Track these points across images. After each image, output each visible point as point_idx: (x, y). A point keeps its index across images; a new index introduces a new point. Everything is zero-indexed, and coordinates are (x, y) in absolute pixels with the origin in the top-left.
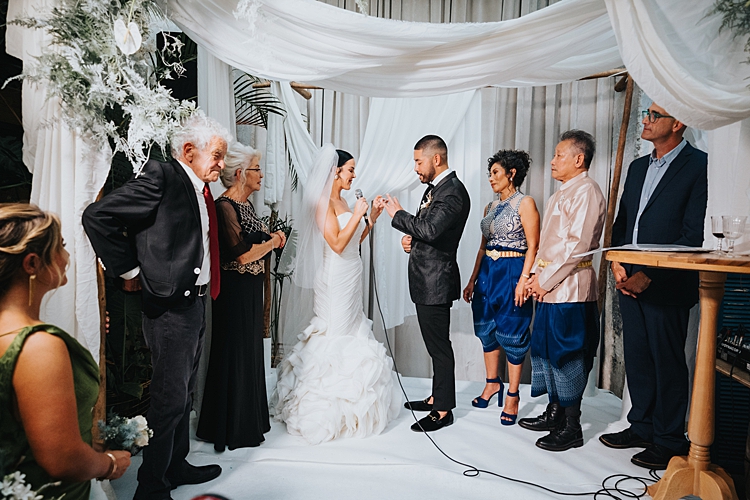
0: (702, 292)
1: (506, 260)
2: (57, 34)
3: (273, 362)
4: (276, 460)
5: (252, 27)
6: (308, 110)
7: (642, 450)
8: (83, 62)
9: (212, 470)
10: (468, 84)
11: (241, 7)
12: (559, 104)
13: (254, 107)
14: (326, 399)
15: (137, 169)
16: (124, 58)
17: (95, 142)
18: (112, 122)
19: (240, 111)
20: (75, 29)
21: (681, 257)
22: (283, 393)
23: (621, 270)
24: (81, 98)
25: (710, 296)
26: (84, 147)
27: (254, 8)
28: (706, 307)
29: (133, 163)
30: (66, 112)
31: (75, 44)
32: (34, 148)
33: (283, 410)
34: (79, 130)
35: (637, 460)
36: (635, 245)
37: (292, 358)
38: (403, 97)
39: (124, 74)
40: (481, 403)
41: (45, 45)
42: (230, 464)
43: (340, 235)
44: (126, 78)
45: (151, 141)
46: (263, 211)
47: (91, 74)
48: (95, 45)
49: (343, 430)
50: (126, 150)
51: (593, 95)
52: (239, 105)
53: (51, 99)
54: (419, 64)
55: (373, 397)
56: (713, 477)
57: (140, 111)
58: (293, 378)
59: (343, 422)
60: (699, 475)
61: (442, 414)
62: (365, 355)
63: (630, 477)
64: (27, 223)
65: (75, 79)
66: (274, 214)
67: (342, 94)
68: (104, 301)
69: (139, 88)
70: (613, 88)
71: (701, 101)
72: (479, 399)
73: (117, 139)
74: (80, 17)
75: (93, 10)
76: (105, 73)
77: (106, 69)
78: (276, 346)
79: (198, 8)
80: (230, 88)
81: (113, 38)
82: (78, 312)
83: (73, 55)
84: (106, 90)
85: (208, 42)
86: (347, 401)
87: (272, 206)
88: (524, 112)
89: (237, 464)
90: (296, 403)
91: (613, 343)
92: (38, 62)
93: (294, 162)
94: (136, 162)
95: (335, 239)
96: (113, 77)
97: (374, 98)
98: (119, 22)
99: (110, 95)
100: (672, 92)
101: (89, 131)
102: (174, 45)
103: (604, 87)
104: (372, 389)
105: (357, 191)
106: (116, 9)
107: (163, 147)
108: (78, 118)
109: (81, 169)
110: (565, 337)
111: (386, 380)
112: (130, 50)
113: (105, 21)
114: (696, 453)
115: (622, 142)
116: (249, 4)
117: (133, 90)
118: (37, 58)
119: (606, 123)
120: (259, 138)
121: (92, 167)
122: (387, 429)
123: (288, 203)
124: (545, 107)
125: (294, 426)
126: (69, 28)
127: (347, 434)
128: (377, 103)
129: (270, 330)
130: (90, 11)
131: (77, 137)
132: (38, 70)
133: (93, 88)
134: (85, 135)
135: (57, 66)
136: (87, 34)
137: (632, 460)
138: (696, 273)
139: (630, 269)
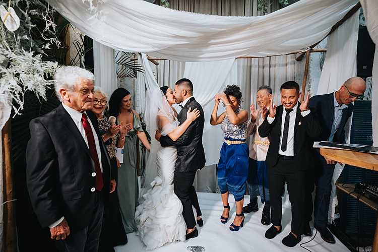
1: (234, 146)
6: (157, 71)
12: (270, 67)
13: (131, 69)
38: (200, 61)
51: (285, 62)
52: (124, 68)
54: (210, 42)
67: (173, 62)
70: (295, 59)
88: (255, 70)
103: (290, 59)
115: (304, 84)
119: (292, 75)
124: (264, 68)
128: (188, 65)
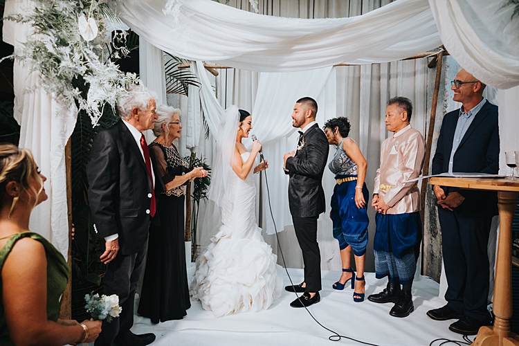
0: (500, 206)
2: (38, 27)
3: (192, 258)
4: (194, 329)
5: (176, 20)
6: (216, 84)
7: (456, 320)
8: (56, 46)
9: (148, 338)
10: (328, 62)
11: (169, 5)
12: (389, 78)
13: (179, 82)
14: (230, 283)
15: (95, 121)
16: (86, 43)
17: (65, 103)
18: (77, 88)
19: (169, 84)
20: (50, 22)
21: (486, 181)
22: (200, 279)
23: (441, 191)
24: (55, 72)
25: (506, 210)
26: (58, 107)
27: (177, 7)
28: (504, 217)
29: (91, 117)
30: (44, 82)
31: (50, 33)
32: (22, 108)
33: (199, 291)
34: (54, 94)
35: (453, 328)
36: (450, 173)
37: (206, 254)
38: (282, 72)
39: (85, 55)
40: (338, 286)
41: (30, 34)
42: (161, 333)
43: (244, 167)
44: (87, 58)
45: (104, 101)
46: (185, 153)
47: (61, 54)
48: (64, 33)
49: (242, 306)
50: (87, 109)
51: (413, 71)
52: (169, 80)
53: (33, 73)
54: (293, 48)
55: (263, 283)
56: (513, 342)
57: (96, 80)
58: (207, 268)
59: (241, 300)
60: (502, 340)
61: (312, 295)
62: (258, 253)
63: (449, 341)
64: (4, 159)
65: (50, 58)
66: (193, 155)
67: (240, 70)
68: (71, 216)
69: (95, 65)
70: (427, 66)
71: (500, 68)
72: (337, 283)
73: (81, 101)
74: (54, 15)
75: (63, 9)
76: (71, 53)
77: (72, 51)
78: (194, 247)
79: (138, 9)
80: (162, 68)
81: (77, 29)
82: (52, 225)
83: (49, 40)
84: (72, 66)
85: (146, 33)
86: (244, 285)
87: (192, 149)
88: (365, 83)
89: (167, 331)
90: (209, 286)
91: (431, 243)
92: (25, 47)
93: (206, 119)
94: (93, 116)
95: (240, 169)
96: (77, 56)
97: (262, 73)
98: (82, 17)
99: (76, 69)
100: (479, 62)
101: (61, 95)
102: (121, 34)
103: (420, 64)
104: (262, 277)
105: (253, 136)
106: (80, 9)
107: (113, 106)
108: (54, 86)
109: (56, 122)
110: (404, 236)
111: (271, 271)
112: (89, 38)
113: (72, 17)
114: (499, 324)
115: (435, 103)
116: (174, 4)
117: (92, 65)
118: (24, 44)
119: (422, 90)
120: (182, 103)
121: (64, 121)
122: (272, 306)
123: (202, 147)
124: (380, 79)
125: (206, 303)
126: (46, 22)
127: (244, 309)
128: (264, 76)
129: (191, 236)
130: (61, 10)
131: (53, 100)
132: (24, 52)
133: (63, 64)
134: (58, 98)
135: (38, 49)
136: (59, 26)
137: (450, 328)
138: (496, 192)
139: (447, 190)
